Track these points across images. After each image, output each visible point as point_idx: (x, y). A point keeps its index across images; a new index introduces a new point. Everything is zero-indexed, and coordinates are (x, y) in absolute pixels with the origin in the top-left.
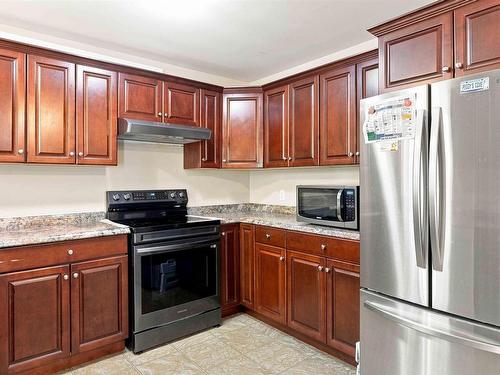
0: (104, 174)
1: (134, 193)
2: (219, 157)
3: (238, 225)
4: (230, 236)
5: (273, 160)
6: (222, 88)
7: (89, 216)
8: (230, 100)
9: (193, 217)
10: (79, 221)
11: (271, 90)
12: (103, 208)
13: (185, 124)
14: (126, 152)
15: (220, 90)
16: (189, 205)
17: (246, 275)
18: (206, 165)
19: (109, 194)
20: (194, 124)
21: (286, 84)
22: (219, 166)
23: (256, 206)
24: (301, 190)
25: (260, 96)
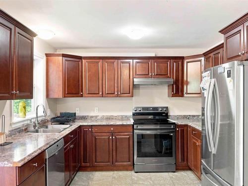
3: (187, 126)
4: (183, 131)
7: (126, 116)
8: (188, 62)
12: (131, 114)
15: (182, 59)
16: (169, 114)
18: (174, 96)
20: (168, 77)
25: (203, 59)
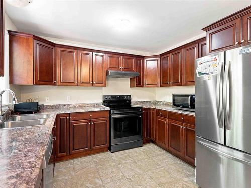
0: (102, 89)
1: (112, 96)
2: (143, 82)
3: (149, 109)
4: (147, 113)
5: (164, 84)
7: (97, 104)
8: (147, 61)
9: (133, 105)
10: (94, 105)
11: (163, 56)
12: (102, 101)
13: (130, 71)
14: (109, 82)
15: (143, 57)
16: (132, 101)
17: (153, 128)
18: (138, 86)
19: (104, 96)
20: (133, 71)
21: (169, 53)
22: (143, 86)
23: (158, 102)
24: (174, 96)
25: (159, 59)
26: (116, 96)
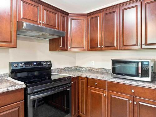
0: (9, 53)
1: (26, 63)
2: (67, 45)
5: (93, 48)
6: (69, 13)
13: (52, 28)
15: (67, 14)
17: (82, 101)
18: (62, 49)
19: (11, 64)
21: (100, 12)
22: (67, 50)
23: (80, 67)
25: (86, 19)
26: (31, 63)
